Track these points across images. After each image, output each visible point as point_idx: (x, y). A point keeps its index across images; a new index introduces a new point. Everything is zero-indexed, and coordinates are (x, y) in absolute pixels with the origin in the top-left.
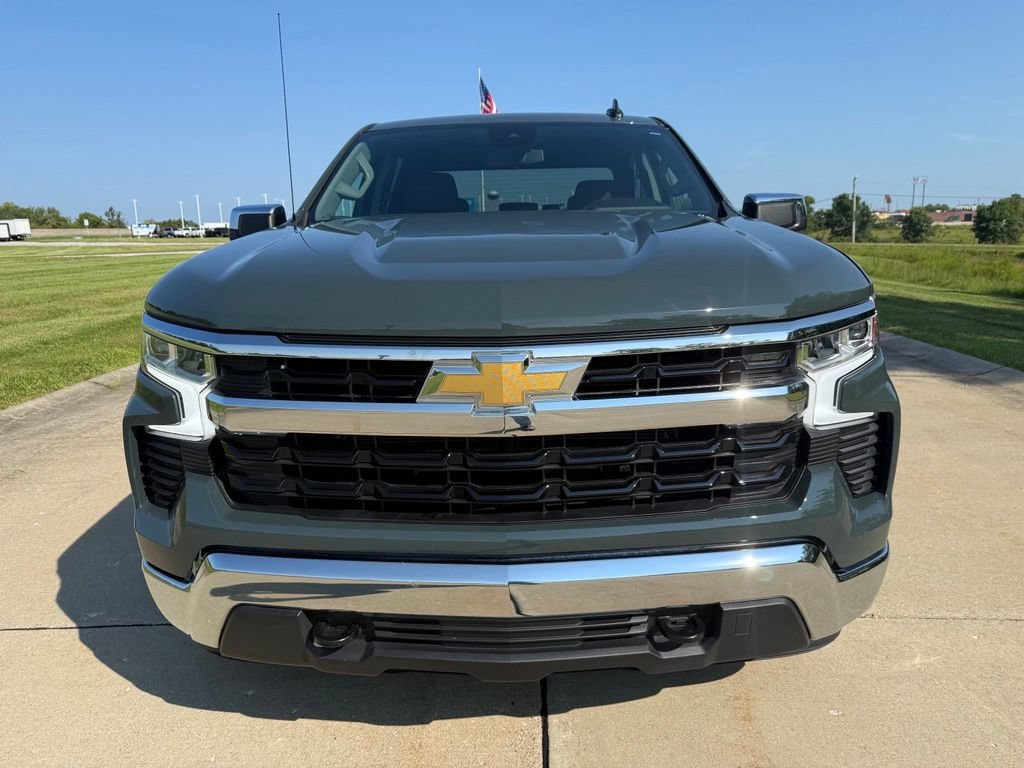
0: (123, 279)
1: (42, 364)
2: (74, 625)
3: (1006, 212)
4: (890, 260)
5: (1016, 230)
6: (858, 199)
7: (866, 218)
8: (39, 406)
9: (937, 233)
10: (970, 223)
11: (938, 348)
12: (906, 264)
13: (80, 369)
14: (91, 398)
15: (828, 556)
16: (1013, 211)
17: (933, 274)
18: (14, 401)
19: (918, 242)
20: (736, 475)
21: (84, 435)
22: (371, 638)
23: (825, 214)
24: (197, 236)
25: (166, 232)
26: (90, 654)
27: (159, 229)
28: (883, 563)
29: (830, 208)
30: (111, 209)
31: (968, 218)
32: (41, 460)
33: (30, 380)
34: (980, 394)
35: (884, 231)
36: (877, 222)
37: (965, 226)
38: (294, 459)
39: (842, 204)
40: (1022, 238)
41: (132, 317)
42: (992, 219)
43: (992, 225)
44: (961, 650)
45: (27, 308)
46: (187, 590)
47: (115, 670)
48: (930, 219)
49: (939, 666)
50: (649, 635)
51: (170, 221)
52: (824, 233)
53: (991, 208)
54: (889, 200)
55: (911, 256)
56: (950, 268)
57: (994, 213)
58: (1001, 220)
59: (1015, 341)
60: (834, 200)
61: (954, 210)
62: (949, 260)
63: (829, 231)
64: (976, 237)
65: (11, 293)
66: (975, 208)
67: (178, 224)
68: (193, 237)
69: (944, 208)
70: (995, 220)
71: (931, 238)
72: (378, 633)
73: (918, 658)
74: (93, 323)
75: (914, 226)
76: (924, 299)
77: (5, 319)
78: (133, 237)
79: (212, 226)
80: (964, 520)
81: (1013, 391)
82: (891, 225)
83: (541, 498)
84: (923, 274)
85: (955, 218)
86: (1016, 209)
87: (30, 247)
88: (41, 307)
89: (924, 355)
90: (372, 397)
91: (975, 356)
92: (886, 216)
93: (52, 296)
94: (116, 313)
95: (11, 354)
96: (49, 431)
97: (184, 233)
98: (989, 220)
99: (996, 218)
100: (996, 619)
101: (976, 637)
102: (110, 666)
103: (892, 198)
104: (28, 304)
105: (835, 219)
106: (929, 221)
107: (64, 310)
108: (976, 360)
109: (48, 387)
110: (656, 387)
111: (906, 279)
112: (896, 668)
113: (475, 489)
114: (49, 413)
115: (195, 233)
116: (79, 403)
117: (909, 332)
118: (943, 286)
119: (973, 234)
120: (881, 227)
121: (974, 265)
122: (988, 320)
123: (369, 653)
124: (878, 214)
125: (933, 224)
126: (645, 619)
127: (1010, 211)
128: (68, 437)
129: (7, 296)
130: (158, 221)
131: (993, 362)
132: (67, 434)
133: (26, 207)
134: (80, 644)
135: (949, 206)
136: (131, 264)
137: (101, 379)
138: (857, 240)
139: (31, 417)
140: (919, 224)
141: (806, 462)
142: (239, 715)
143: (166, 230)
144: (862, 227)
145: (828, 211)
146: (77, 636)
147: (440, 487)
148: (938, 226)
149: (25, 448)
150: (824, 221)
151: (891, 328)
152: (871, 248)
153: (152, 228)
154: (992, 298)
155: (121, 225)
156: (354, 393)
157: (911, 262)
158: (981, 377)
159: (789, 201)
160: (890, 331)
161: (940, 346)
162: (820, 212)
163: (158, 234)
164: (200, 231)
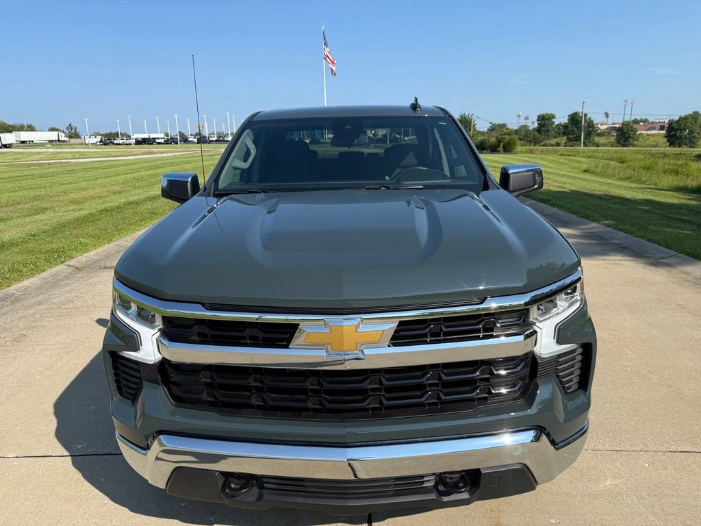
0: (82, 182)
1: (32, 252)
2: (68, 454)
3: (688, 124)
4: (607, 161)
5: (695, 137)
6: (586, 115)
7: (591, 129)
8: (31, 283)
9: (641, 139)
10: (664, 132)
11: (636, 238)
12: (618, 164)
13: (58, 255)
14: (66, 277)
15: (548, 435)
16: (694, 123)
17: (636, 174)
18: (16, 281)
19: (627, 146)
20: (490, 387)
21: (63, 307)
22: (261, 487)
23: (563, 126)
24: (130, 144)
25: (108, 141)
26: (79, 475)
27: (103, 139)
28: (585, 435)
29: (567, 121)
30: (70, 125)
31: (662, 128)
32: (36, 326)
33: (25, 265)
34: (662, 274)
35: (603, 138)
36: (599, 131)
37: (660, 134)
38: (211, 378)
39: (575, 119)
40: (699, 142)
41: (90, 214)
42: (679, 129)
43: (678, 133)
44: (637, 475)
45: (19, 207)
46: (145, 454)
47: (96, 488)
48: (636, 129)
49: (622, 487)
50: (436, 486)
51: (110, 133)
52: (562, 140)
53: (678, 122)
54: (607, 115)
55: (621, 159)
56: (647, 168)
57: (680, 125)
58: (685, 130)
59: (688, 232)
60: (569, 116)
61: (652, 123)
62: (647, 162)
63: (565, 138)
64: (668, 141)
65: (7, 195)
66: (667, 121)
67: (116, 135)
68: (127, 144)
69: (645, 121)
70: (681, 130)
71: (636, 142)
72: (266, 485)
73: (609, 480)
74: (64, 219)
75: (625, 134)
76: (628, 197)
77: (5, 216)
78: (86, 144)
79: (140, 136)
80: (645, 376)
81: (684, 272)
82: (609, 133)
83: (368, 405)
84: (629, 173)
85: (653, 128)
86: (695, 122)
87: (16, 153)
88: (28, 206)
89: (625, 243)
90: (261, 343)
91: (660, 245)
92: (605, 127)
93: (35, 197)
94: (80, 210)
95: (12, 244)
96: (40, 303)
97: (121, 142)
98: (677, 130)
99: (682, 128)
100: (661, 452)
101: (647, 465)
102: (93, 484)
103: (610, 115)
104: (19, 203)
105: (570, 129)
106: (635, 130)
107: (43, 208)
108: (661, 248)
109: (38, 270)
110: (440, 336)
111: (617, 177)
112: (594, 488)
113: (325, 399)
114: (39, 289)
115: (128, 142)
116: (59, 280)
117: (616, 225)
118: (643, 183)
119: (666, 140)
120: (601, 135)
121: (664, 166)
122: (671, 216)
123: (260, 497)
124: (599, 125)
125: (638, 133)
126: (433, 477)
127: (691, 124)
128: (53, 308)
129: (5, 197)
130: (103, 133)
131: (672, 249)
132: (52, 306)
133: (12, 124)
134: (73, 468)
135: (649, 119)
136: (86, 169)
137: (72, 262)
138: (585, 145)
139: (27, 293)
140: (628, 132)
141: (536, 377)
142: (177, 521)
143: (108, 140)
144: (588, 135)
145: (565, 123)
146: (70, 463)
147: (303, 397)
148: (641, 134)
149: (25, 317)
150: (562, 130)
151: (604, 222)
152: (594, 151)
153: (99, 138)
154: (675, 194)
155: (77, 136)
156: (250, 339)
157: (621, 162)
158: (664, 261)
159: (532, 170)
160: (604, 224)
161: (637, 237)
162: (560, 125)
163: (104, 144)
164: (132, 140)
